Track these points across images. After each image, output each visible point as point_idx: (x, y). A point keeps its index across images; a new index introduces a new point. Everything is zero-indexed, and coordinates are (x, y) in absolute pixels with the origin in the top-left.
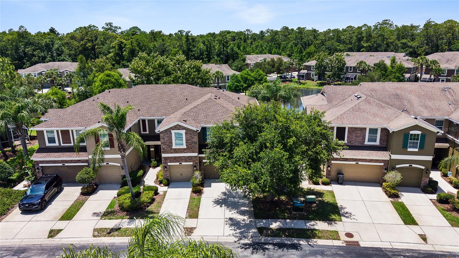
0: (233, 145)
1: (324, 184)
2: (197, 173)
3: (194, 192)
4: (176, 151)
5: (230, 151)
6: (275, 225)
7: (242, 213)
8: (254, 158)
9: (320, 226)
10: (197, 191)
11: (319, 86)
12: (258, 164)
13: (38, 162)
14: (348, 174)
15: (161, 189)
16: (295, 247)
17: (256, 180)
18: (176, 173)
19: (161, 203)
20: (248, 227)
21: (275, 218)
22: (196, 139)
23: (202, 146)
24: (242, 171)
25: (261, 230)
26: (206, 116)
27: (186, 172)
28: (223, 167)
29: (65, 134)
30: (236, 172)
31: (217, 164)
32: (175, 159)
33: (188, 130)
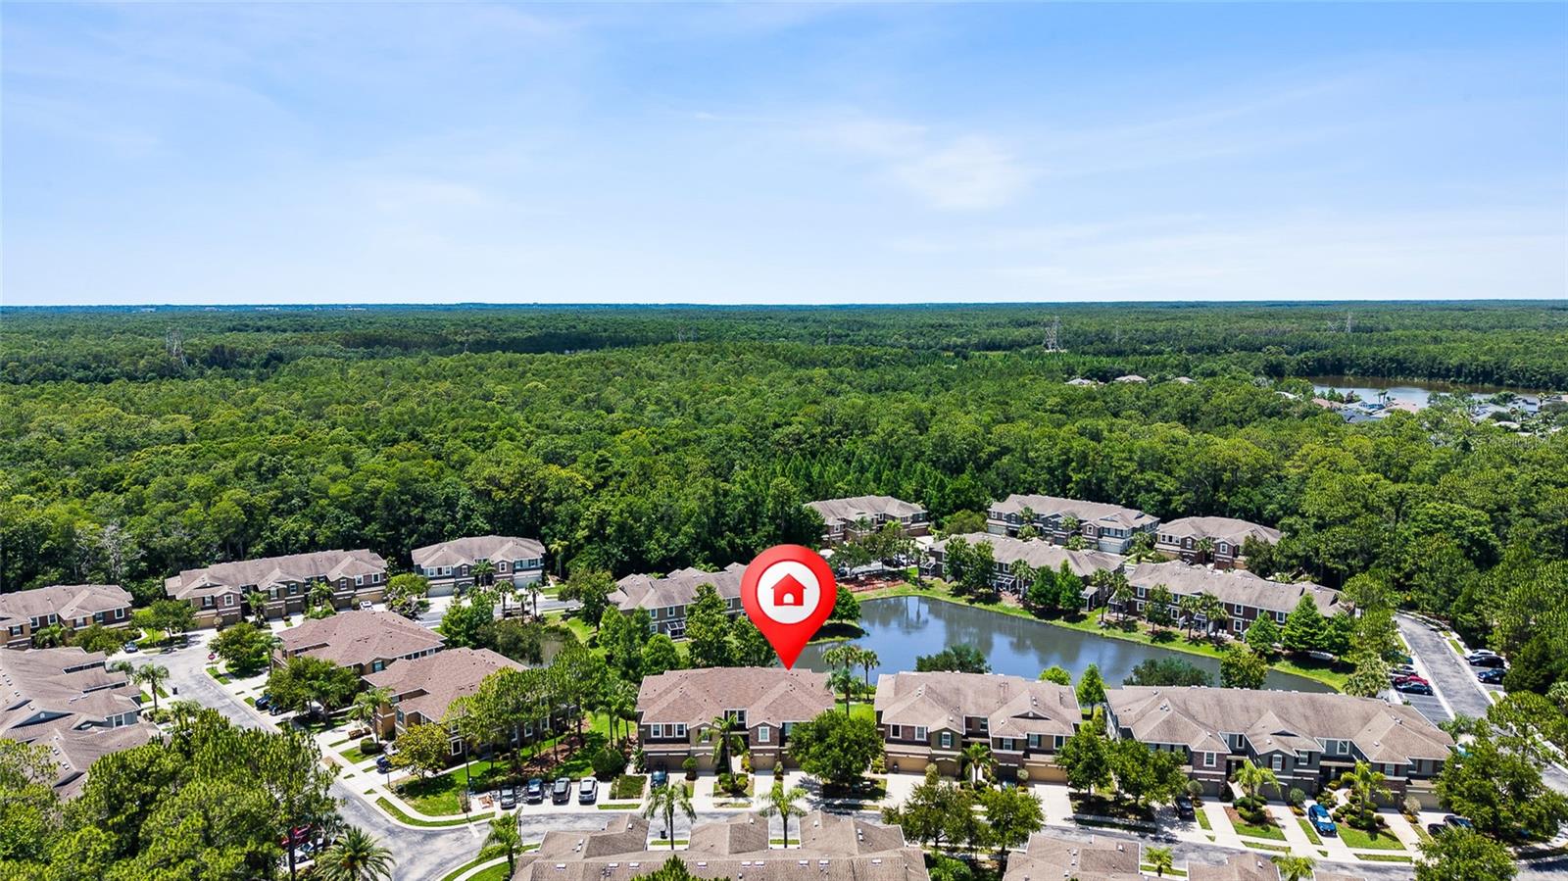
0: (809, 745)
1: (882, 773)
2: (779, 763)
3: (776, 778)
4: (761, 744)
5: (807, 749)
6: (837, 802)
7: (815, 795)
8: (823, 755)
9: (868, 802)
10: (779, 778)
11: (953, 596)
12: (825, 759)
13: (647, 752)
14: (903, 764)
15: (751, 776)
16: (848, 814)
17: (824, 769)
18: (759, 763)
19: (752, 787)
20: (819, 803)
21: (838, 798)
22: (778, 735)
23: (783, 740)
24: (814, 763)
25: (827, 805)
26: (785, 712)
27: (769, 762)
28: (802, 761)
29: (669, 728)
30: (810, 764)
31: (798, 759)
32: (760, 751)
33: (771, 727)
